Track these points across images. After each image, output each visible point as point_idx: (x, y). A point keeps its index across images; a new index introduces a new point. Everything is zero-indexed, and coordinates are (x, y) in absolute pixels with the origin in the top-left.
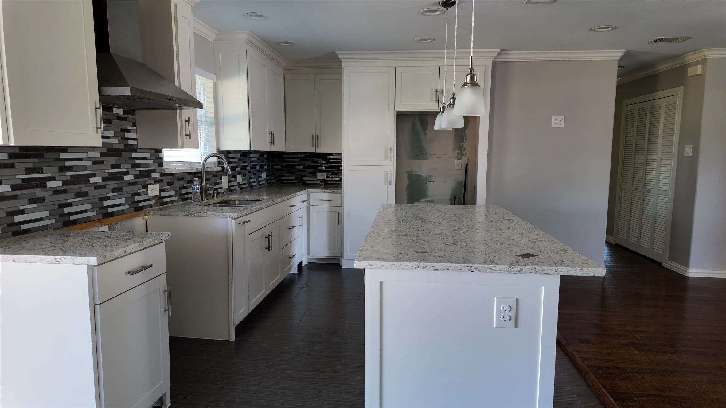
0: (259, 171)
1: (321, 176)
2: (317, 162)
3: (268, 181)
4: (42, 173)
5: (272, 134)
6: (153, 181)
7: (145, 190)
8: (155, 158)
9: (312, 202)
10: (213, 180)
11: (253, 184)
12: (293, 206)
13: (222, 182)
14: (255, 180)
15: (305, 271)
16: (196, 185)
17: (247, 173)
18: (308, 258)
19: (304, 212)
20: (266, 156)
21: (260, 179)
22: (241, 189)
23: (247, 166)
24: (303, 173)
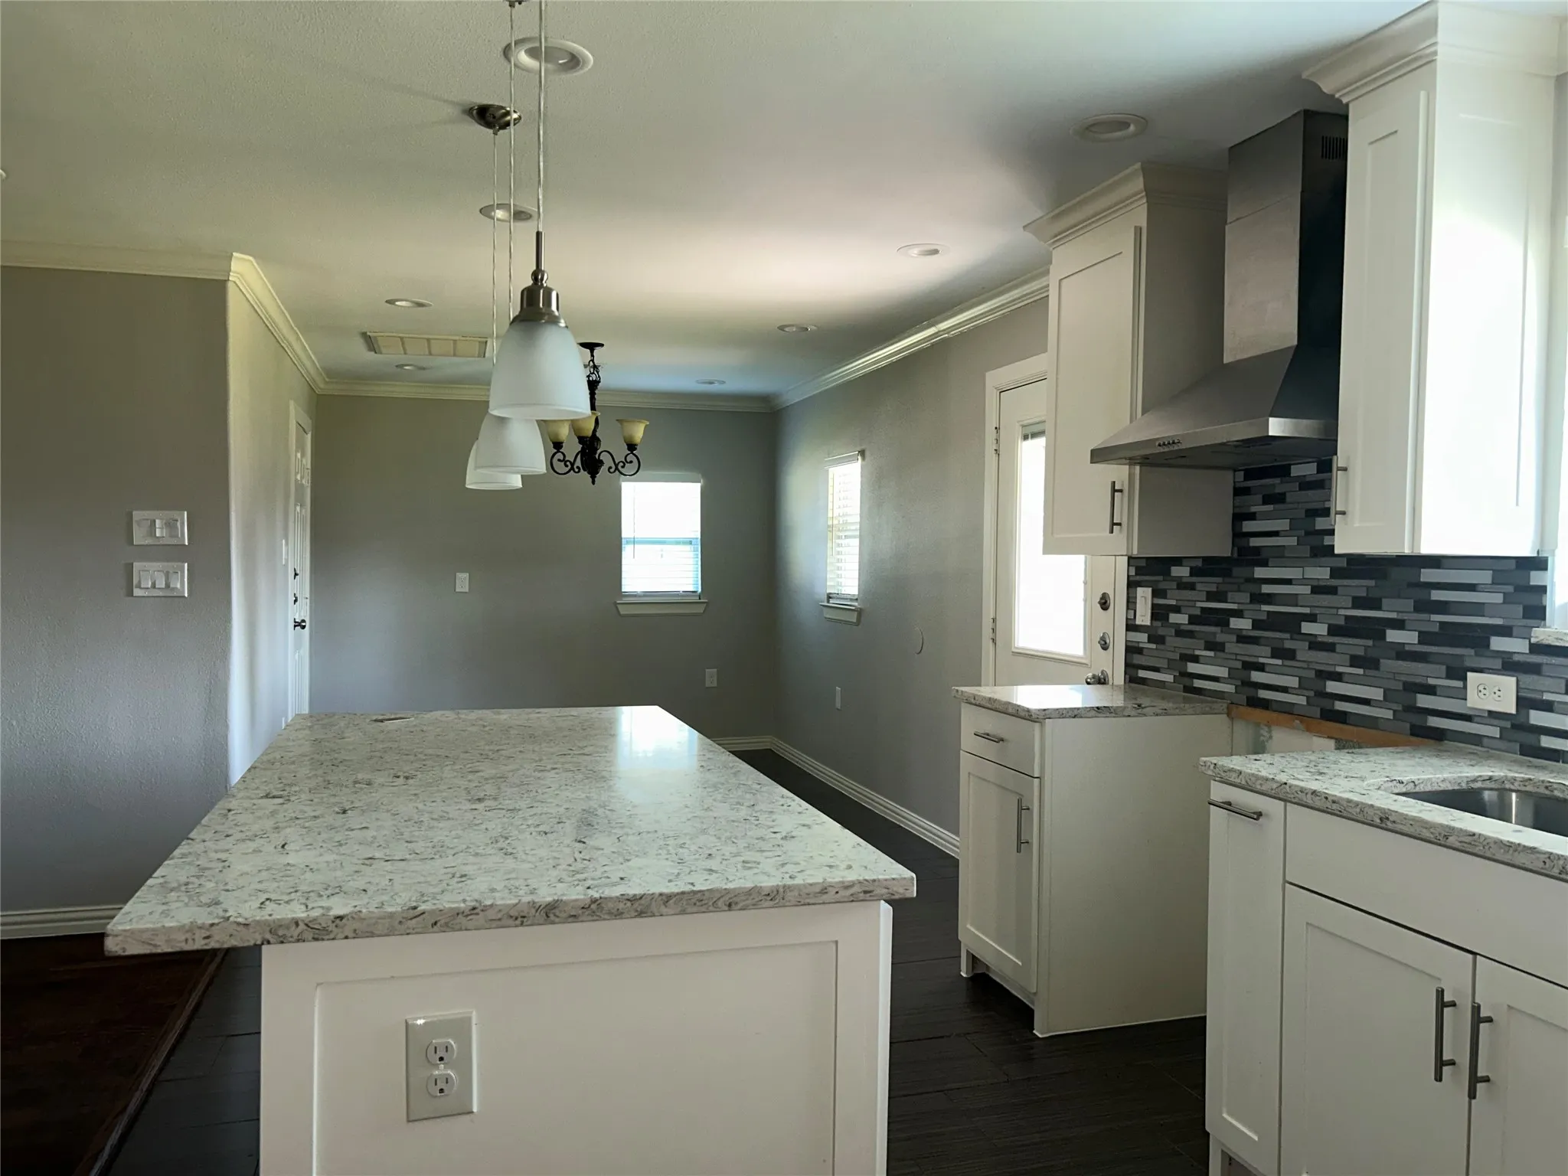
4: (1226, 601)
6: (1496, 663)
7: (1457, 683)
8: (1510, 589)
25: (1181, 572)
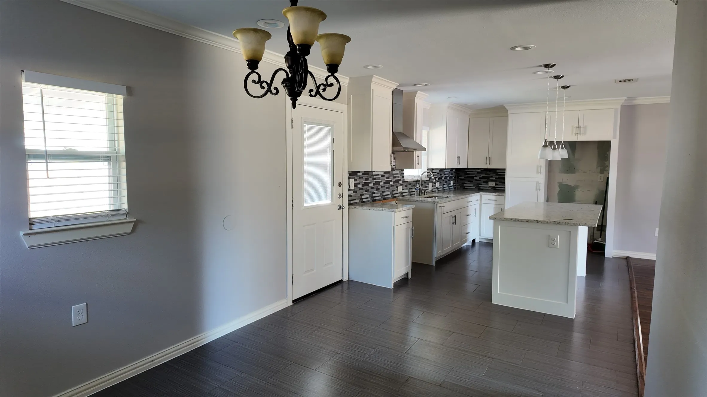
0: (449, 180)
1: (492, 184)
2: (490, 175)
3: (455, 187)
5: (459, 158)
6: (400, 185)
7: (397, 189)
8: (401, 174)
9: (483, 201)
10: (424, 185)
11: (445, 188)
12: (470, 202)
13: (428, 186)
14: (446, 186)
15: (477, 246)
16: (417, 187)
17: (442, 181)
18: (479, 238)
19: (477, 207)
20: (454, 170)
21: (450, 185)
22: (438, 191)
23: (442, 177)
24: (478, 182)
25: (359, 174)
